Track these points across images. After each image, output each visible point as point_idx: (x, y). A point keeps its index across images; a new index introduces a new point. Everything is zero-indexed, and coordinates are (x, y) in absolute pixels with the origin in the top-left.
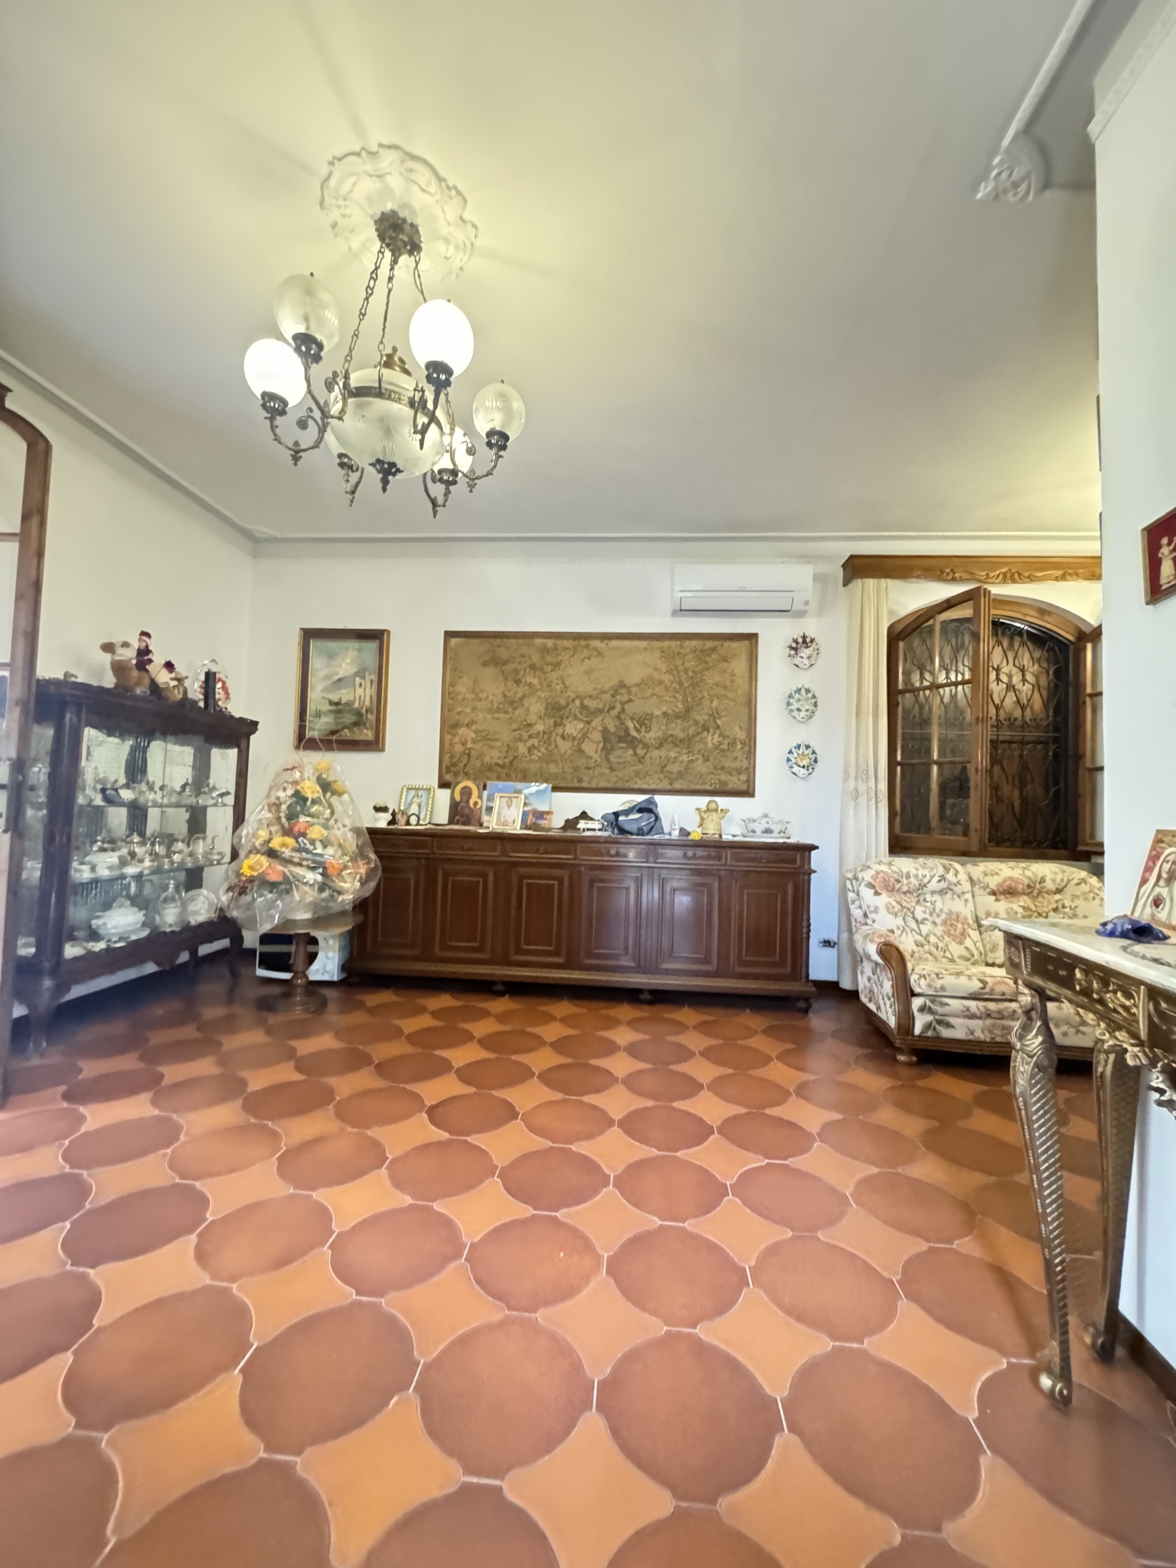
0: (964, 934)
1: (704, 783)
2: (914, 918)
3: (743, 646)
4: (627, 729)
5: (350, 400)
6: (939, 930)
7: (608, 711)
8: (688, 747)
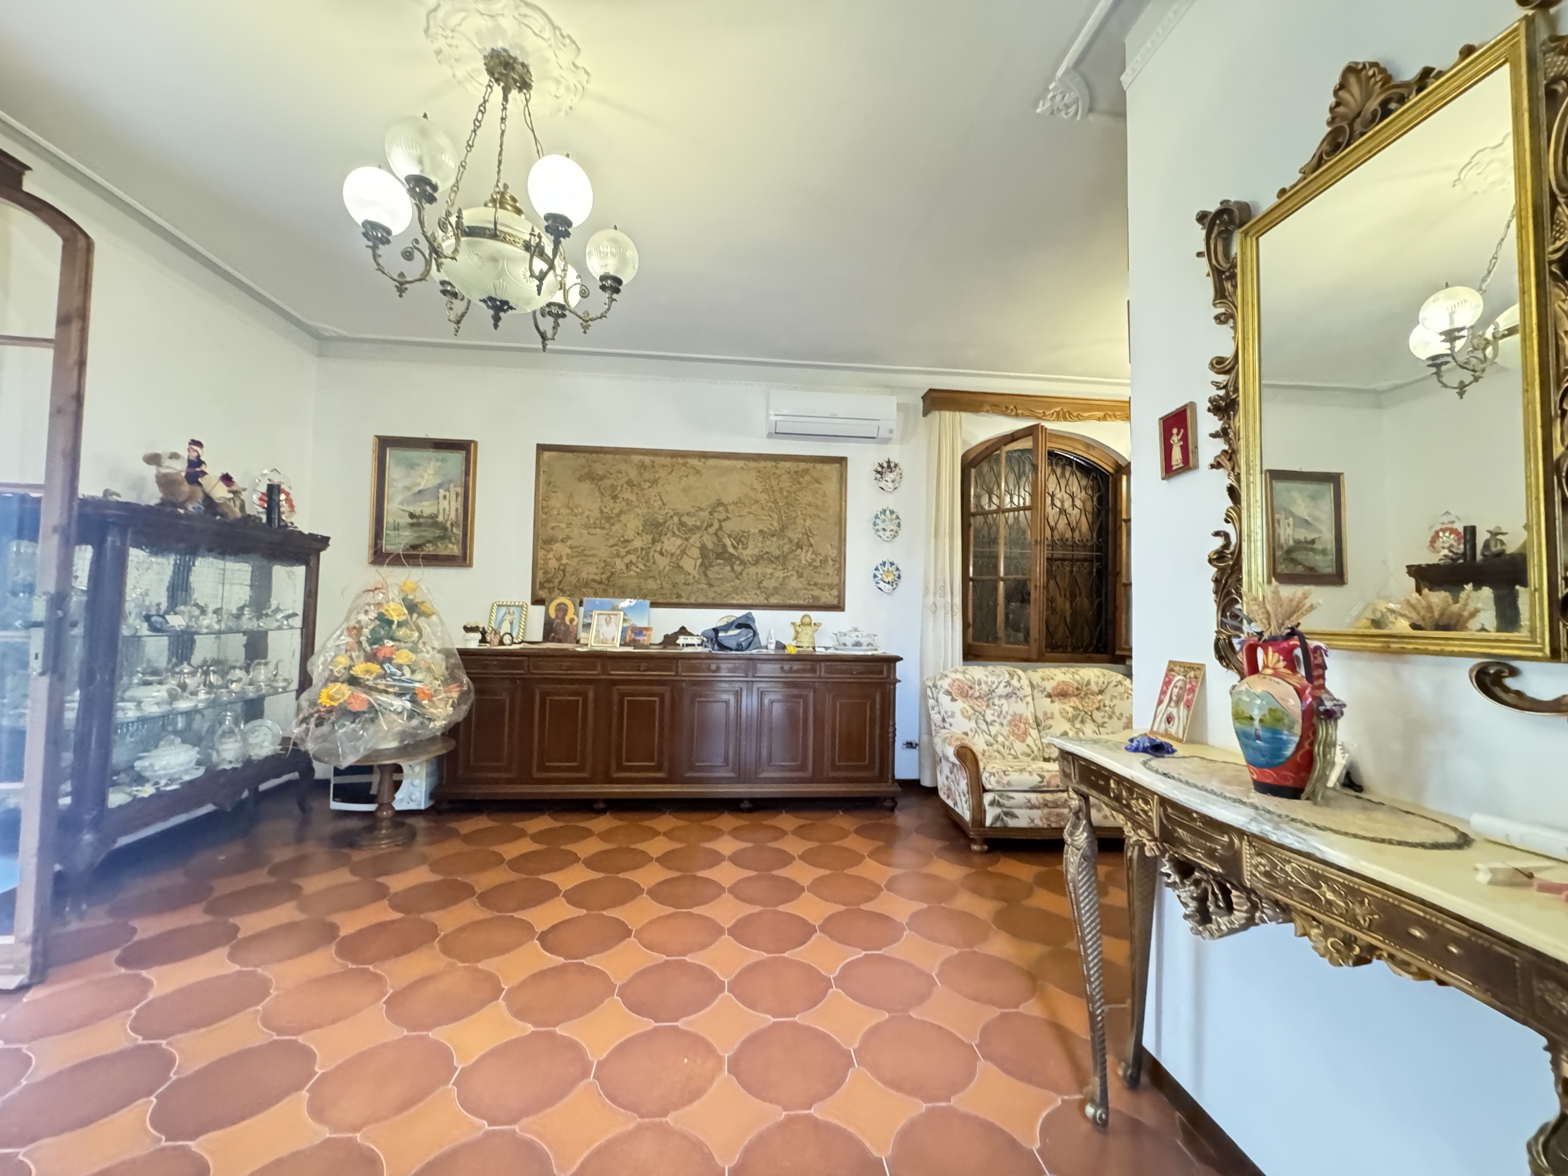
0: (1026, 733)
1: (798, 598)
2: (984, 720)
3: (832, 470)
4: (724, 546)
5: (463, 239)
6: (1006, 731)
7: (706, 529)
8: (784, 564)
